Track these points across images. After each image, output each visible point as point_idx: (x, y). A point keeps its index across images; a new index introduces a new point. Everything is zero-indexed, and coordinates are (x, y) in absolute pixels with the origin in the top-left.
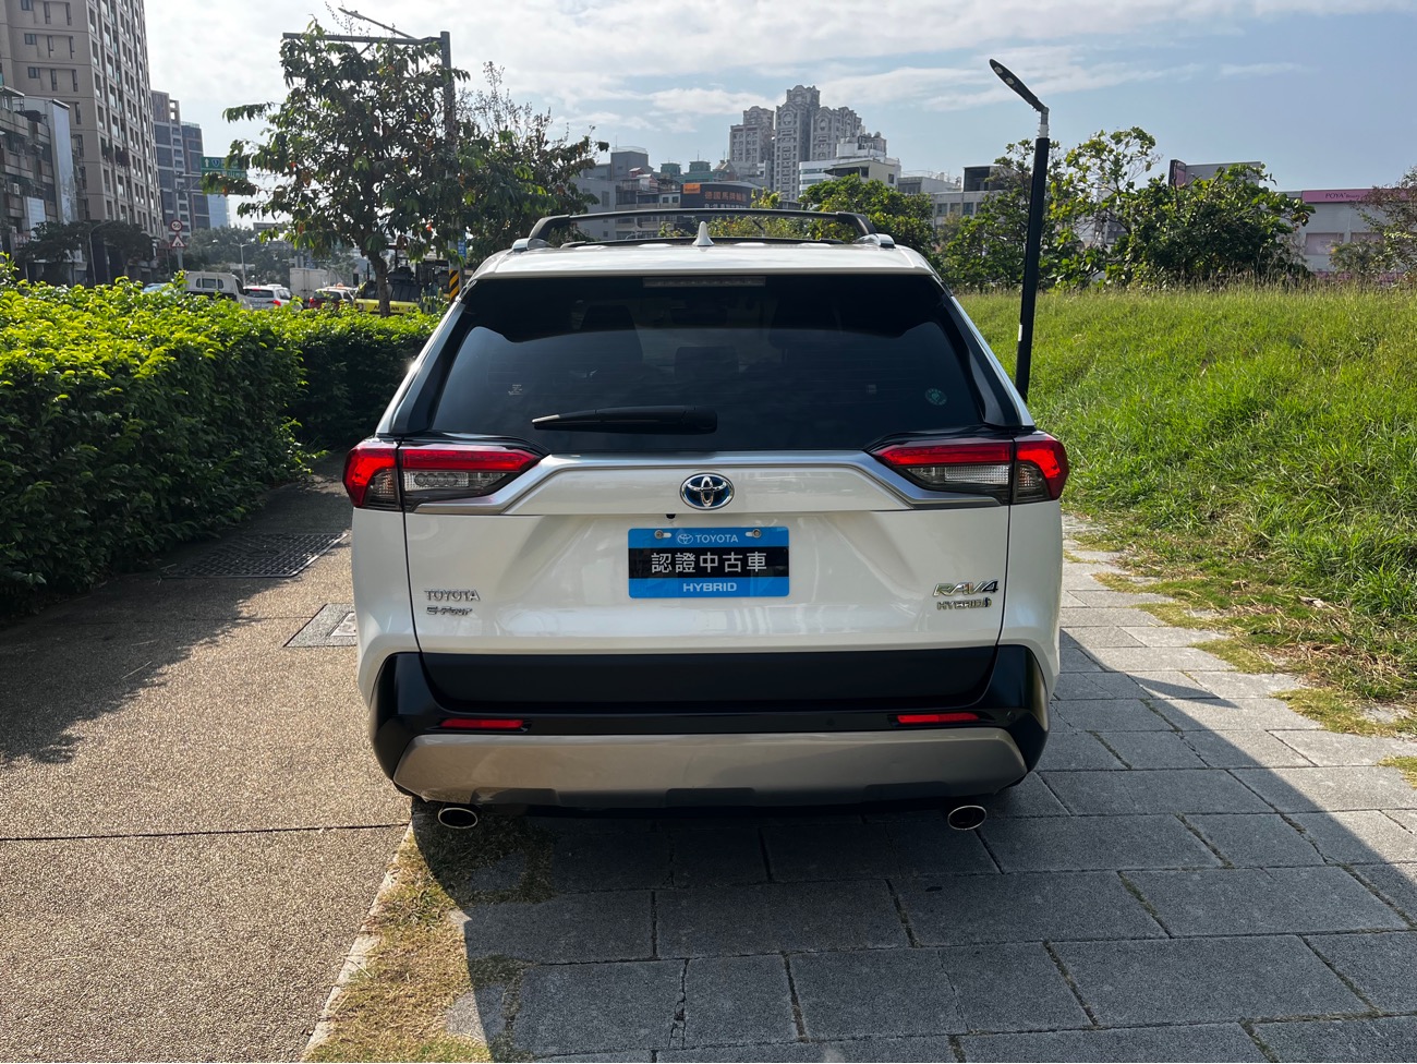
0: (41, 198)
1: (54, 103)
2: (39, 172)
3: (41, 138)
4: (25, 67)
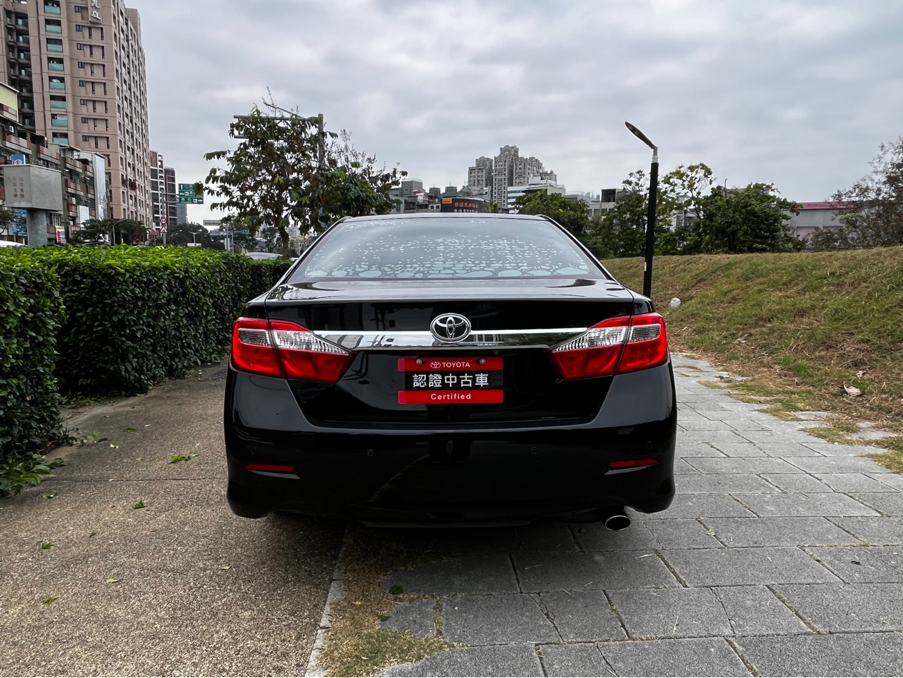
1: (96, 154)
2: (87, 192)
3: (88, 174)
4: (81, 135)
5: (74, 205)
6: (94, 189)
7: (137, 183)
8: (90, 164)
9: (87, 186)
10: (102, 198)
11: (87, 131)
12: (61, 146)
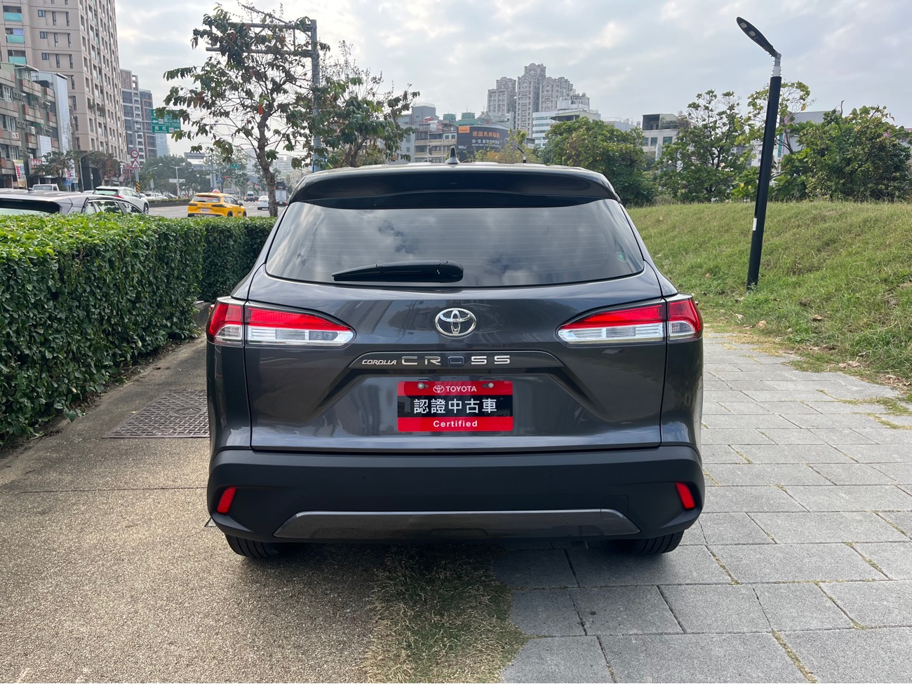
0: (49, 136)
1: (58, 75)
2: (48, 119)
3: (49, 98)
4: (40, 53)
5: (33, 135)
6: (56, 115)
7: (107, 109)
8: (51, 87)
9: (48, 113)
10: (65, 126)
11: (47, 48)
12: (16, 66)
